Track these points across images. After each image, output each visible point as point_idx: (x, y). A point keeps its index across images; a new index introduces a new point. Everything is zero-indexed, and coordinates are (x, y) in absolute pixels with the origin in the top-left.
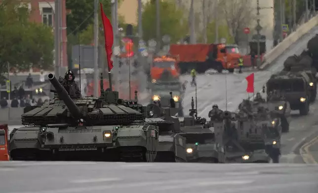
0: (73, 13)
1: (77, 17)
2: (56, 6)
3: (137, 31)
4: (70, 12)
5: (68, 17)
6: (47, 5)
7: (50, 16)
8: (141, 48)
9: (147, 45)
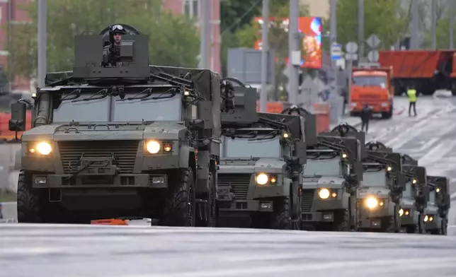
7: (195, 4)
8: (333, 54)
9: (344, 50)
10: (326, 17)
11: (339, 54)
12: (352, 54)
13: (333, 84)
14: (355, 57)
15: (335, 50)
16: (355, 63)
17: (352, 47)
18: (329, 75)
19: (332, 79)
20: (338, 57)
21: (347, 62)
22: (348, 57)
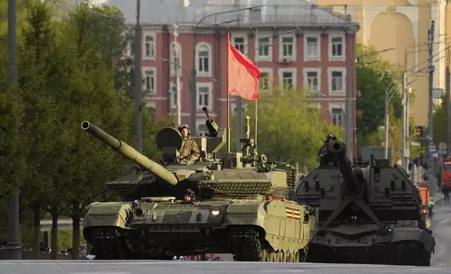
0: (363, 114)
1: (367, 118)
2: (347, 107)
3: (428, 133)
4: (360, 113)
5: (358, 117)
6: (337, 106)
7: (340, 117)
8: (431, 150)
9: (437, 148)
10: (426, 125)
11: (434, 150)
12: (443, 150)
13: (431, 169)
14: (445, 152)
15: (432, 148)
16: (445, 156)
17: (443, 146)
18: (428, 164)
19: (431, 167)
20: (435, 152)
21: (439, 155)
22: (440, 152)
